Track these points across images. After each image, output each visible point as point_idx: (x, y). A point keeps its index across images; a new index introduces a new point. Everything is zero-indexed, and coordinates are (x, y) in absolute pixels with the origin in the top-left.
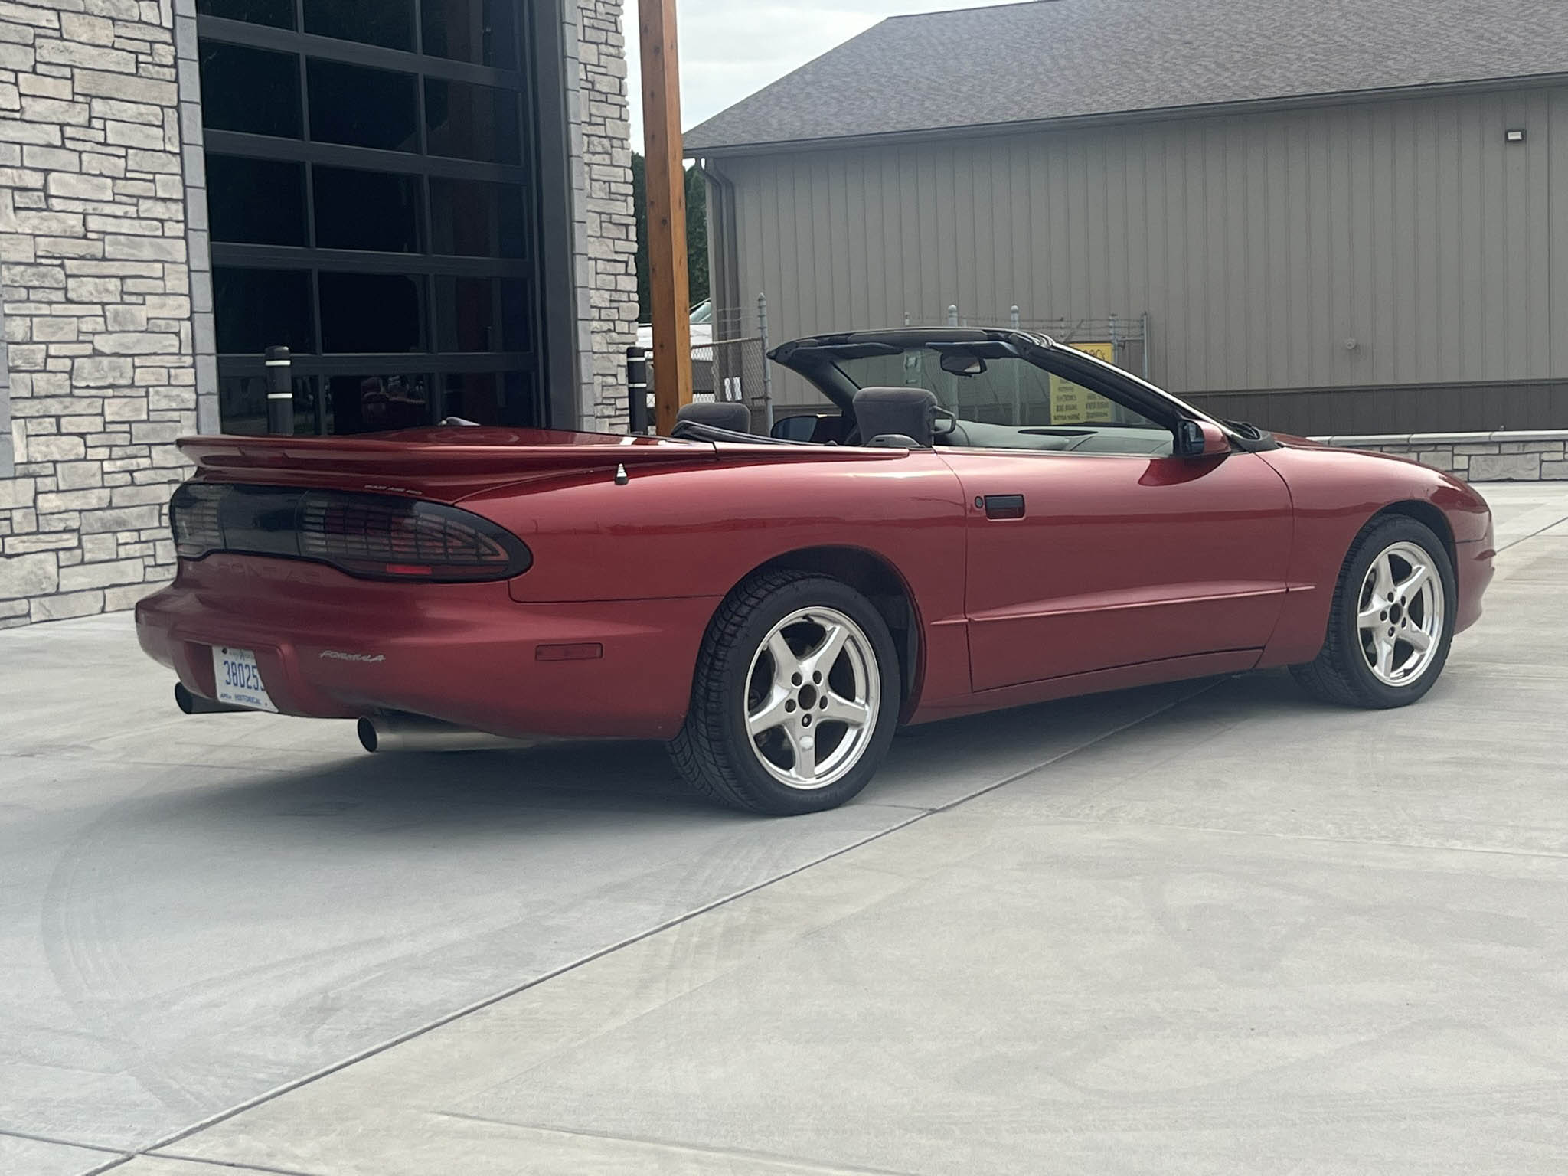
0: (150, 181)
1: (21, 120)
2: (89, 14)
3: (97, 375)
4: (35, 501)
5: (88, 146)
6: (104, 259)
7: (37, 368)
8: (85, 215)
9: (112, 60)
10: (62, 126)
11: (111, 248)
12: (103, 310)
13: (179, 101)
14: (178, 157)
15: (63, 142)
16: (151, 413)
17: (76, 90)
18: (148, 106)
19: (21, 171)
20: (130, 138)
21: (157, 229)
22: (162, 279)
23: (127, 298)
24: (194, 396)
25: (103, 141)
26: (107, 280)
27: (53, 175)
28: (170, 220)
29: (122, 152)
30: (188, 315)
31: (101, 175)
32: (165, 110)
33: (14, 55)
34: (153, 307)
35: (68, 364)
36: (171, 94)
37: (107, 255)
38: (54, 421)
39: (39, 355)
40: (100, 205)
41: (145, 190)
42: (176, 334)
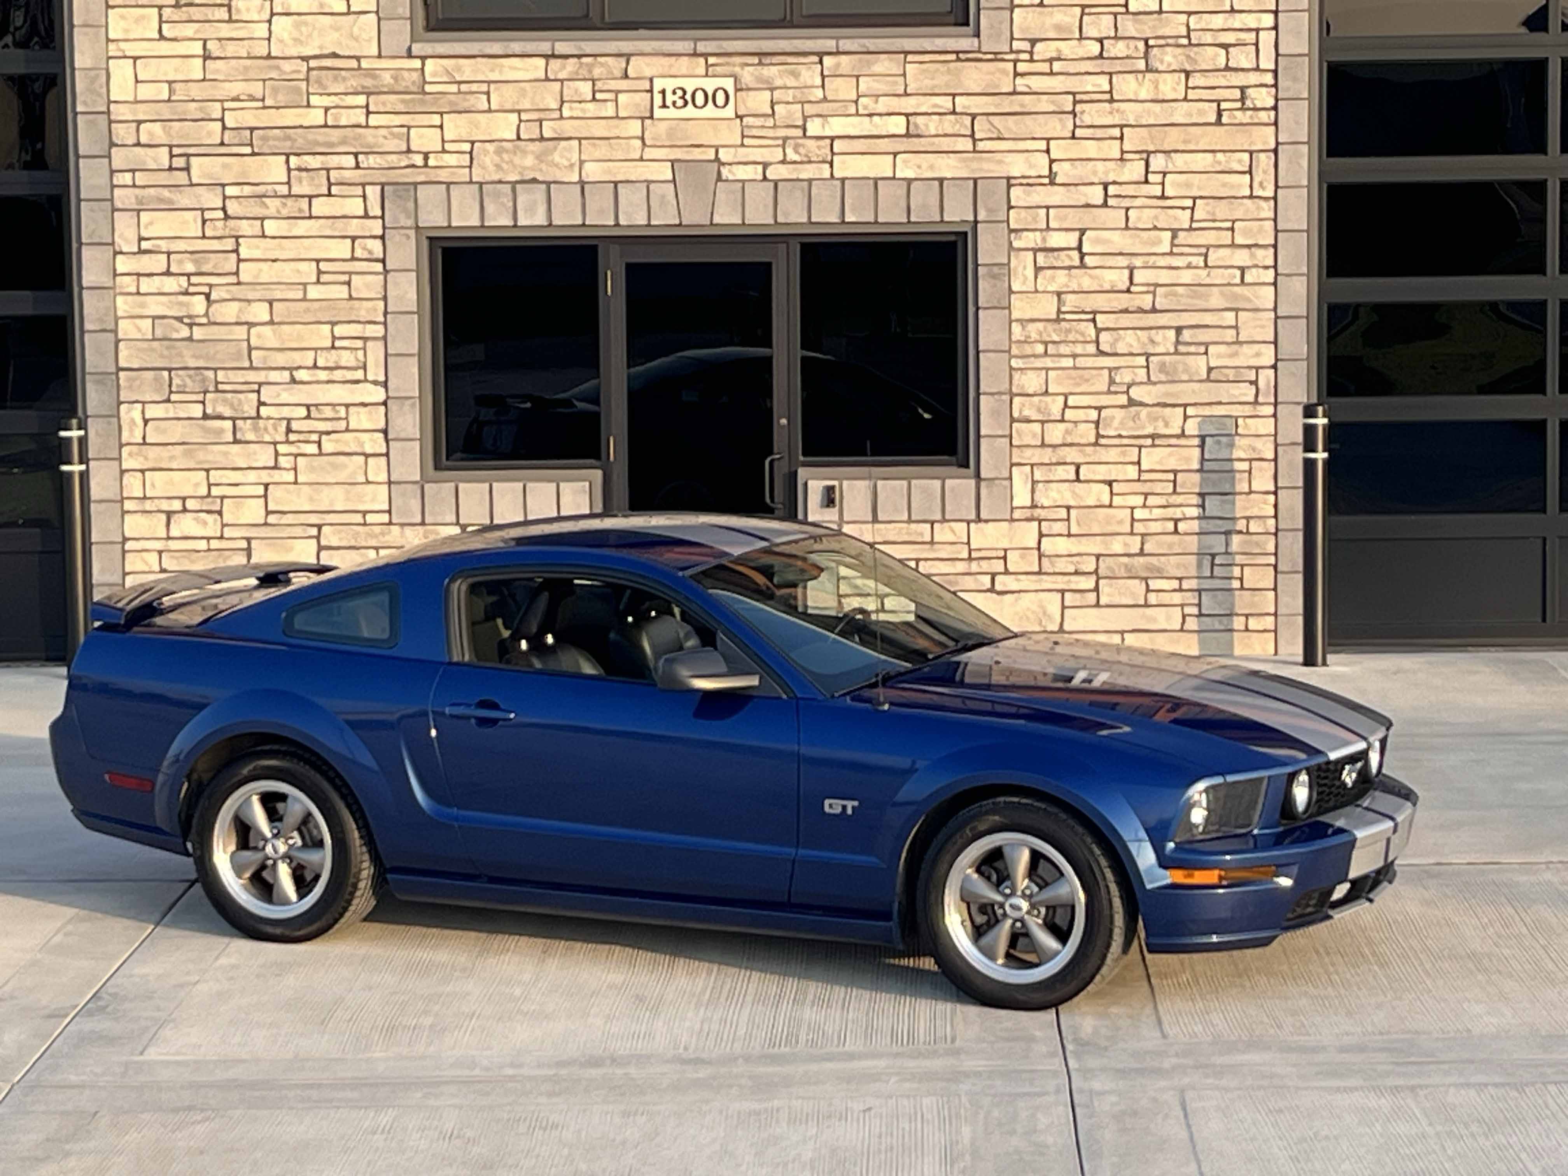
0: (1227, 229)
1: (1052, 183)
2: (1151, 71)
3: (1132, 424)
4: (1039, 543)
5: (1138, 202)
6: (1154, 310)
7: (1052, 418)
8: (1131, 270)
9: (1179, 113)
10: (1105, 185)
11: (1164, 300)
12: (1147, 360)
13: (1277, 143)
14: (1272, 202)
15: (1106, 201)
16: (1206, 463)
17: (1125, 149)
18: (1228, 154)
19: (1044, 233)
20: (1199, 188)
21: (1234, 277)
22: (1235, 327)
23: (1182, 349)
24: (1272, 447)
25: (1159, 195)
26: (1153, 332)
27: (1088, 233)
28: (1254, 266)
29: (1189, 203)
30: (1273, 362)
31: (1155, 228)
32: (1254, 155)
33: (1046, 124)
34: (1218, 356)
35: (1094, 414)
36: (1266, 137)
37: (1158, 307)
38: (1072, 469)
39: (1055, 406)
40: (1154, 258)
41: (1218, 239)
42: (1251, 383)
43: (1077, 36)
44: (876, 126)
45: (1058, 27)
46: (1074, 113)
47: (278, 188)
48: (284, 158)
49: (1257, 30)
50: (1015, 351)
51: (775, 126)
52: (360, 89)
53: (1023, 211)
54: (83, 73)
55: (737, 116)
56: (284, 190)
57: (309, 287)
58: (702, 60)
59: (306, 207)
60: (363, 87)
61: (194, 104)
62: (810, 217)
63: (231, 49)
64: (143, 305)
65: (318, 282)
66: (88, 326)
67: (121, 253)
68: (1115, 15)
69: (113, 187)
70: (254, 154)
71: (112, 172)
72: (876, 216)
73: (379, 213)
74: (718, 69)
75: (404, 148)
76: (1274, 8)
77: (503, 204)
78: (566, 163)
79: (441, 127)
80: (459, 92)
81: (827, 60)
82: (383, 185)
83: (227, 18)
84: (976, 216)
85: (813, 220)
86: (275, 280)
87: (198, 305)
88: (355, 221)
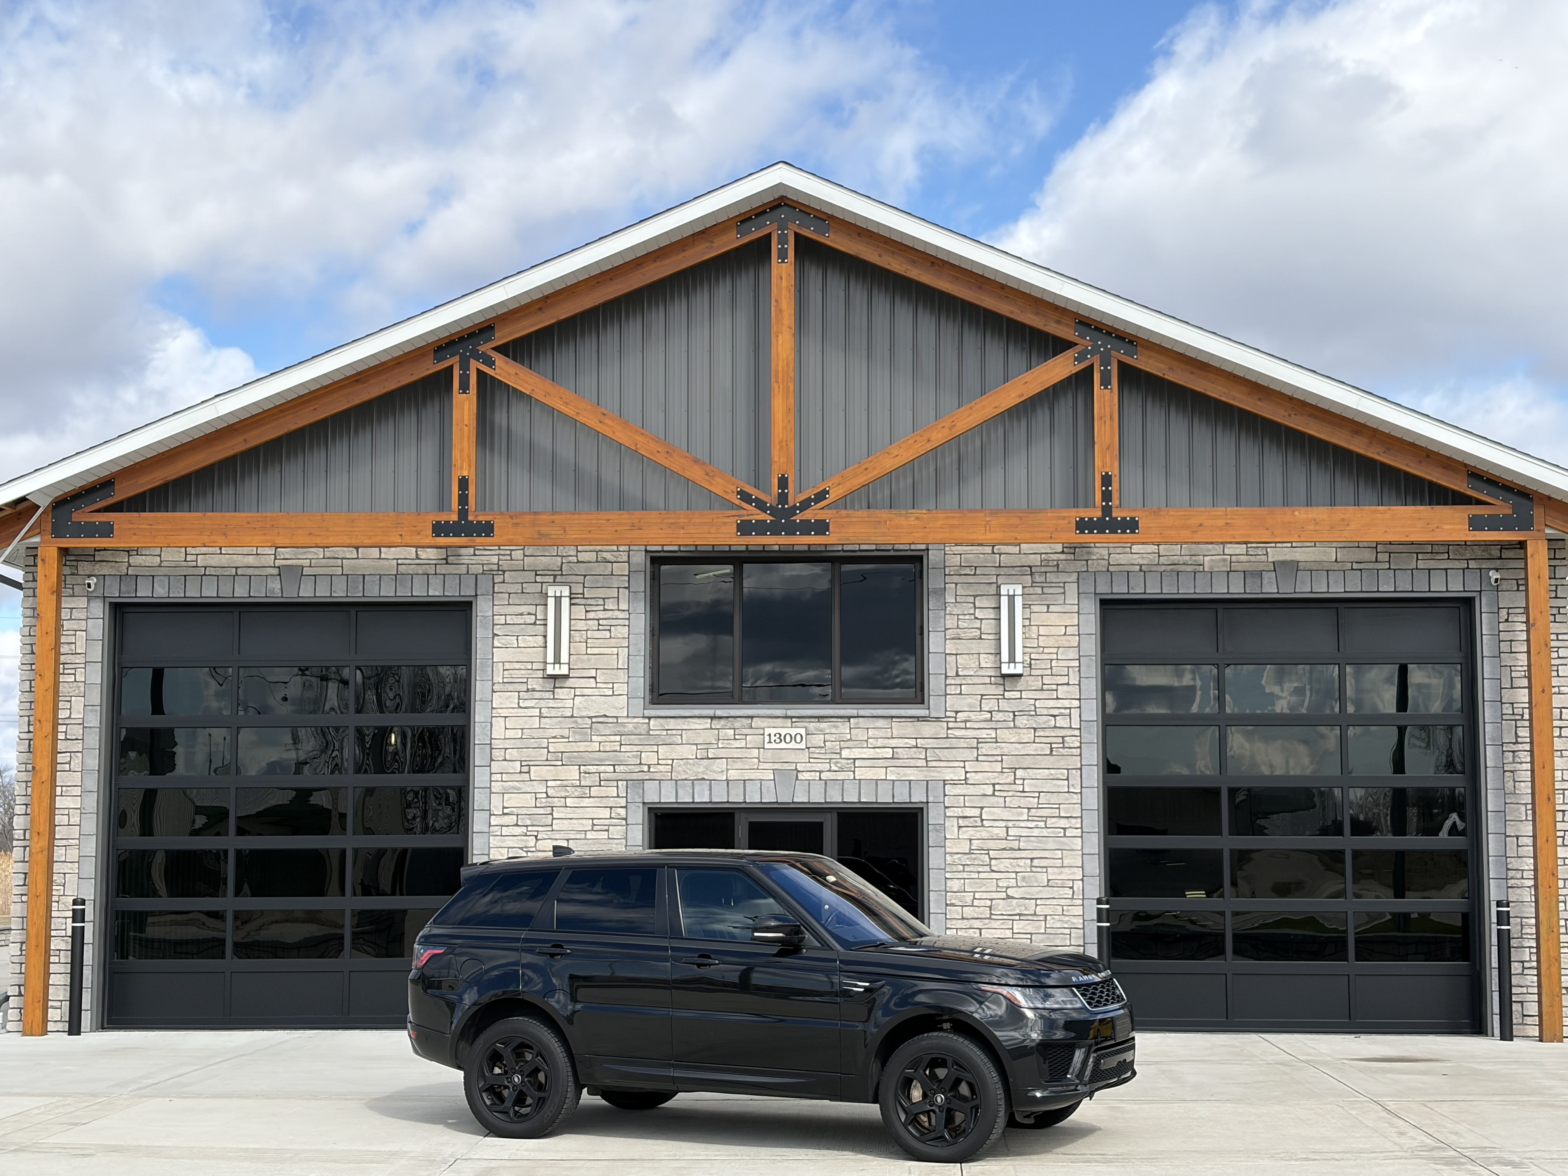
0: (1056, 808)
1: (966, 784)
2: (1016, 728)
3: (1008, 908)
5: (1010, 794)
6: (1019, 849)
7: (967, 904)
8: (1007, 828)
9: (1031, 749)
10: (994, 785)
11: (1024, 844)
12: (1016, 875)
13: (1081, 765)
14: (1079, 795)
15: (994, 793)
16: (1046, 929)
17: (1006, 766)
18: (1056, 770)
19: (962, 809)
20: (1042, 787)
21: (1060, 833)
22: (1062, 859)
23: (1034, 869)
24: (1082, 921)
25: (1021, 790)
26: (1019, 860)
27: (985, 809)
28: (1071, 827)
29: (1037, 795)
30: (1081, 877)
31: (1019, 807)
32: (1070, 771)
33: (963, 753)
34: (1053, 874)
35: (989, 903)
36: (1076, 762)
37: (1021, 848)
38: (978, 931)
39: (969, 898)
40: (1019, 822)
41: (1052, 813)
42: (1070, 888)
43: (979, 710)
44: (877, 753)
45: (970, 705)
46: (977, 748)
47: (573, 782)
48: (578, 767)
49: (1070, 708)
50: (947, 869)
51: (826, 753)
52: (617, 733)
53: (951, 797)
54: (479, 724)
55: (807, 748)
56: (578, 783)
57: (588, 832)
58: (789, 720)
59: (588, 792)
60: (619, 731)
61: (534, 740)
62: (843, 799)
63: (553, 713)
64: (503, 841)
65: (593, 830)
66: (475, 852)
67: (494, 815)
68: (998, 699)
69: (491, 781)
70: (563, 765)
71: (491, 774)
72: (877, 799)
73: (625, 795)
74: (797, 724)
75: (639, 763)
76: (1078, 697)
77: (687, 791)
78: (720, 770)
79: (657, 752)
80: (667, 734)
81: (852, 720)
82: (627, 780)
83: (552, 697)
84: (927, 799)
85: (845, 800)
86: (570, 829)
87: (531, 841)
88: (612, 799)
